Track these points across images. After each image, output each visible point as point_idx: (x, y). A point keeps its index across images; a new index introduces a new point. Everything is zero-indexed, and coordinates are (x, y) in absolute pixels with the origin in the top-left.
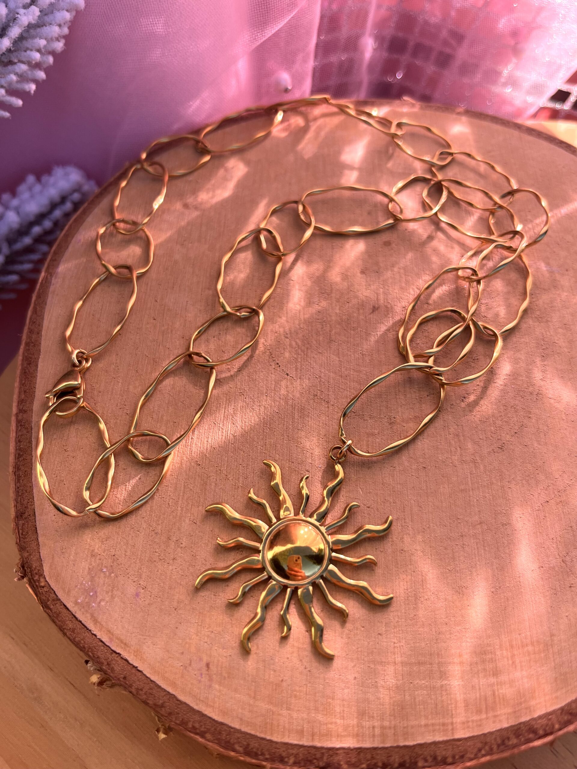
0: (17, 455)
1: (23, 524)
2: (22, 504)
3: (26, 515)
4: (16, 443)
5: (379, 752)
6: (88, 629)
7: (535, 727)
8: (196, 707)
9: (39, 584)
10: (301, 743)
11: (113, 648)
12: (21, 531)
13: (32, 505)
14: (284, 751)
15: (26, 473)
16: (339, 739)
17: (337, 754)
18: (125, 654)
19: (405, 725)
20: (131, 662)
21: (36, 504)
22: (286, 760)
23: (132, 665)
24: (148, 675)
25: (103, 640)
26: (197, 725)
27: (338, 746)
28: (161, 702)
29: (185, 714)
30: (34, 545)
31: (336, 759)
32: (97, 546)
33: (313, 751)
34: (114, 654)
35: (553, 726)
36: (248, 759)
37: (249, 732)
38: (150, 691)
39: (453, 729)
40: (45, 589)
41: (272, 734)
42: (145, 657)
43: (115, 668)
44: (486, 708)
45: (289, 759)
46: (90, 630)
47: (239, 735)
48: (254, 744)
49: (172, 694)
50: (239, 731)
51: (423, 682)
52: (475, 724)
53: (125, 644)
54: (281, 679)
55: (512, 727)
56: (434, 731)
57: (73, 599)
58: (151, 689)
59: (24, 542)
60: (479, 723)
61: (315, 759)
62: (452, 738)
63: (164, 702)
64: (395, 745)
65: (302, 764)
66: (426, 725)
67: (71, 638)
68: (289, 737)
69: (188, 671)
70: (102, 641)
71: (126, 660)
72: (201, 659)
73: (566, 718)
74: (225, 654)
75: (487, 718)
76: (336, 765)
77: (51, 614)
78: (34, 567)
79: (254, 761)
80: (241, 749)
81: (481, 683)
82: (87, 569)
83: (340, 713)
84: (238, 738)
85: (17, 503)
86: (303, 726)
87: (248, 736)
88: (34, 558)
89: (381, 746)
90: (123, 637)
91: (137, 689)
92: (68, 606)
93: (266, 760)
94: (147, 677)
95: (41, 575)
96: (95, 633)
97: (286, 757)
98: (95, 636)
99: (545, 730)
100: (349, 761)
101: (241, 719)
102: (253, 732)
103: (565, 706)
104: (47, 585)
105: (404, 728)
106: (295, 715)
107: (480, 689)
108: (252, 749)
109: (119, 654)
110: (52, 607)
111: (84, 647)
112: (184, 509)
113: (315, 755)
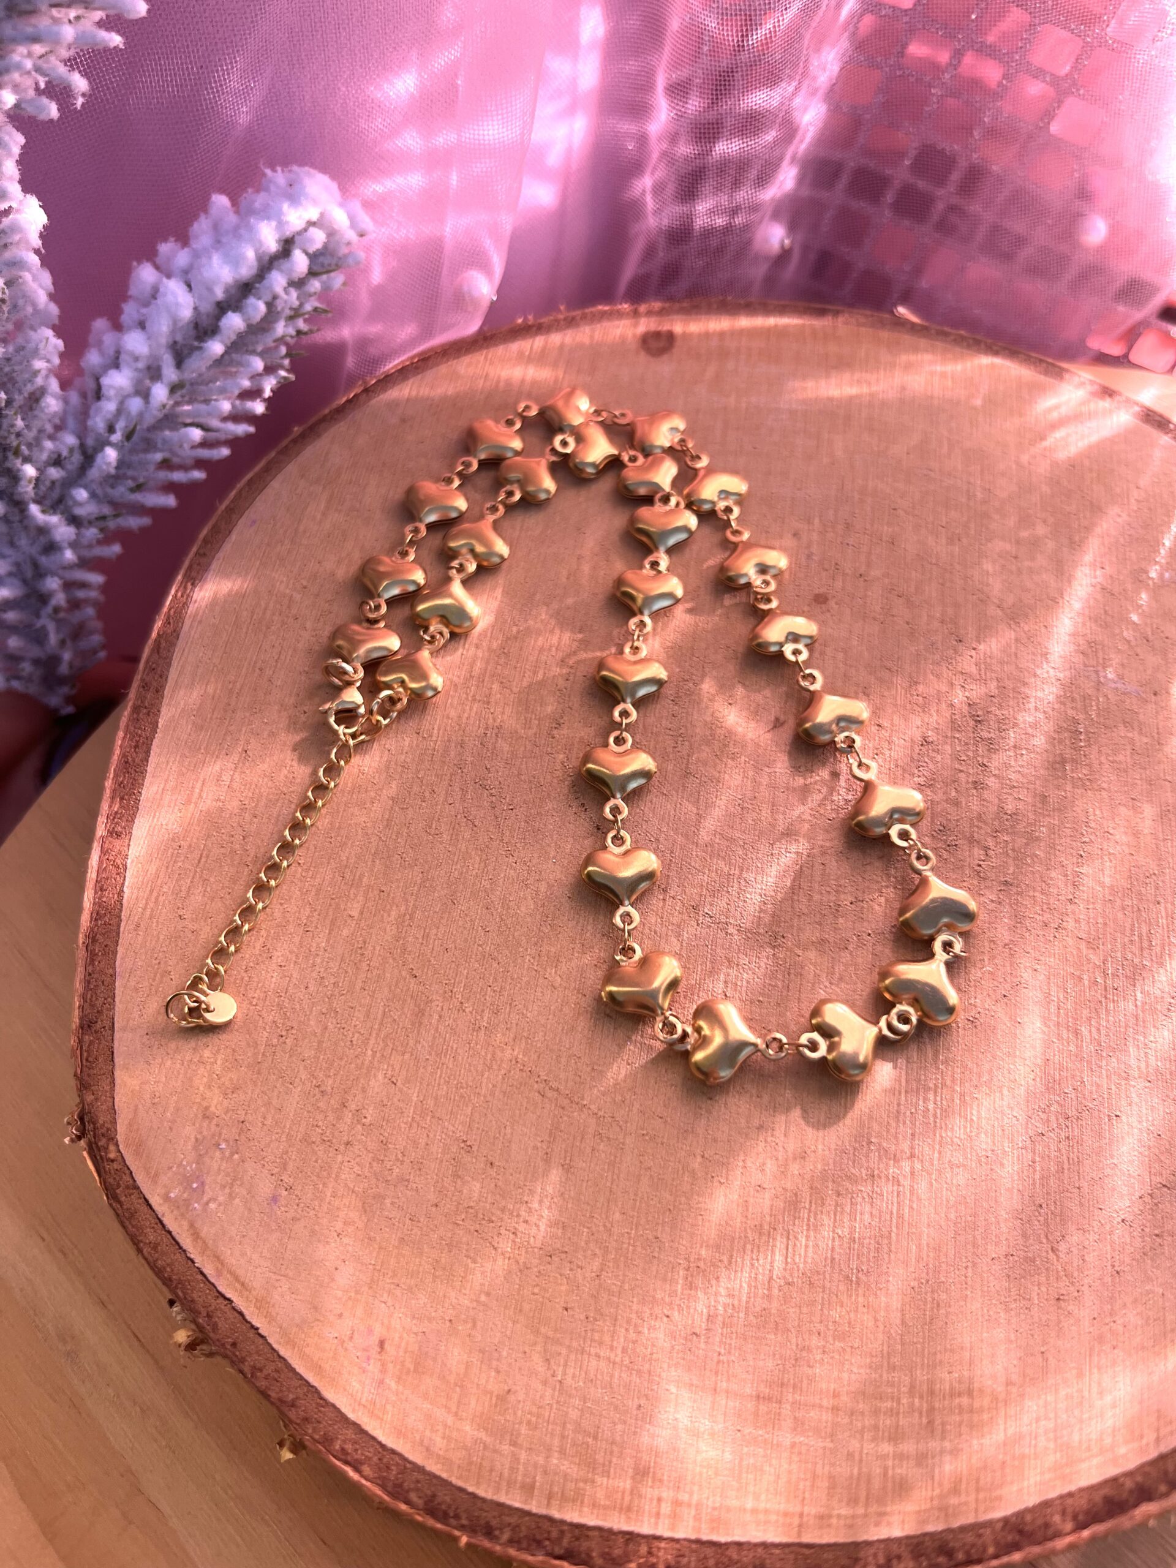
0: (95, 915)
1: (91, 1043)
2: (93, 1006)
3: (99, 1025)
4: (96, 893)
5: (663, 1545)
6: (181, 1248)
7: (951, 1545)
8: (351, 1416)
9: (106, 1153)
10: (526, 1507)
11: (220, 1289)
12: (85, 1054)
13: (110, 1010)
14: (494, 1517)
15: (107, 949)
16: (595, 1512)
17: (587, 1536)
18: (239, 1303)
19: (717, 1505)
20: (248, 1318)
21: (116, 1009)
22: (497, 1533)
23: (249, 1323)
24: (275, 1346)
25: (205, 1271)
26: (349, 1447)
27: (592, 1522)
28: (291, 1396)
29: (330, 1425)
30: (105, 1084)
31: (585, 1545)
32: (215, 1102)
33: (546, 1525)
34: (221, 1300)
35: (985, 1550)
36: (431, 1522)
37: (438, 1473)
38: (276, 1375)
39: (800, 1526)
40: (115, 1165)
41: (478, 1484)
42: (273, 1314)
43: (220, 1325)
44: (867, 1498)
45: (502, 1533)
46: (185, 1251)
47: (421, 1477)
48: (444, 1497)
49: (313, 1387)
50: (420, 1469)
51: (760, 1432)
52: (842, 1522)
53: (243, 1284)
54: (506, 1388)
55: (908, 1537)
56: (766, 1522)
57: (160, 1190)
58: (277, 1371)
59: (89, 1075)
60: (849, 1522)
61: (548, 1539)
62: (797, 1540)
63: (297, 1398)
64: (693, 1537)
65: (524, 1545)
66: (754, 1511)
67: (150, 1259)
68: (507, 1493)
69: (346, 1350)
70: (202, 1273)
71: (241, 1314)
72: (370, 1331)
73: (1010, 1538)
74: (415, 1329)
75: (866, 1515)
76: (583, 1556)
77: (120, 1212)
78: (101, 1122)
79: (439, 1526)
80: (420, 1502)
81: (865, 1451)
82: (193, 1140)
83: (604, 1465)
84: (418, 1481)
85: (85, 1001)
86: (534, 1478)
87: (434, 1481)
88: (104, 1107)
89: (667, 1534)
90: (240, 1272)
91: (254, 1367)
92: (152, 1201)
93: (462, 1528)
94: (273, 1349)
95: (112, 1139)
96: (192, 1256)
97: (497, 1529)
98: (193, 1262)
99: (968, 1553)
100: (608, 1554)
101: (428, 1449)
102: (444, 1475)
103: (1013, 1515)
104: (120, 1158)
105: (714, 1509)
106: (523, 1456)
107: (861, 1461)
108: (439, 1504)
109: (229, 1299)
110: (123, 1199)
111: (170, 1280)
112: (378, 1055)
113: (549, 1532)
